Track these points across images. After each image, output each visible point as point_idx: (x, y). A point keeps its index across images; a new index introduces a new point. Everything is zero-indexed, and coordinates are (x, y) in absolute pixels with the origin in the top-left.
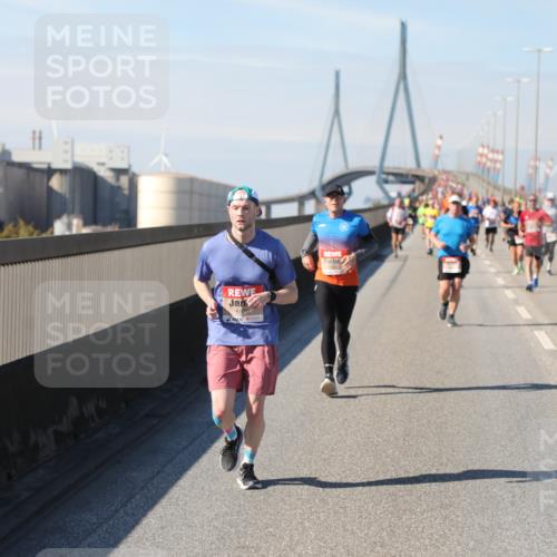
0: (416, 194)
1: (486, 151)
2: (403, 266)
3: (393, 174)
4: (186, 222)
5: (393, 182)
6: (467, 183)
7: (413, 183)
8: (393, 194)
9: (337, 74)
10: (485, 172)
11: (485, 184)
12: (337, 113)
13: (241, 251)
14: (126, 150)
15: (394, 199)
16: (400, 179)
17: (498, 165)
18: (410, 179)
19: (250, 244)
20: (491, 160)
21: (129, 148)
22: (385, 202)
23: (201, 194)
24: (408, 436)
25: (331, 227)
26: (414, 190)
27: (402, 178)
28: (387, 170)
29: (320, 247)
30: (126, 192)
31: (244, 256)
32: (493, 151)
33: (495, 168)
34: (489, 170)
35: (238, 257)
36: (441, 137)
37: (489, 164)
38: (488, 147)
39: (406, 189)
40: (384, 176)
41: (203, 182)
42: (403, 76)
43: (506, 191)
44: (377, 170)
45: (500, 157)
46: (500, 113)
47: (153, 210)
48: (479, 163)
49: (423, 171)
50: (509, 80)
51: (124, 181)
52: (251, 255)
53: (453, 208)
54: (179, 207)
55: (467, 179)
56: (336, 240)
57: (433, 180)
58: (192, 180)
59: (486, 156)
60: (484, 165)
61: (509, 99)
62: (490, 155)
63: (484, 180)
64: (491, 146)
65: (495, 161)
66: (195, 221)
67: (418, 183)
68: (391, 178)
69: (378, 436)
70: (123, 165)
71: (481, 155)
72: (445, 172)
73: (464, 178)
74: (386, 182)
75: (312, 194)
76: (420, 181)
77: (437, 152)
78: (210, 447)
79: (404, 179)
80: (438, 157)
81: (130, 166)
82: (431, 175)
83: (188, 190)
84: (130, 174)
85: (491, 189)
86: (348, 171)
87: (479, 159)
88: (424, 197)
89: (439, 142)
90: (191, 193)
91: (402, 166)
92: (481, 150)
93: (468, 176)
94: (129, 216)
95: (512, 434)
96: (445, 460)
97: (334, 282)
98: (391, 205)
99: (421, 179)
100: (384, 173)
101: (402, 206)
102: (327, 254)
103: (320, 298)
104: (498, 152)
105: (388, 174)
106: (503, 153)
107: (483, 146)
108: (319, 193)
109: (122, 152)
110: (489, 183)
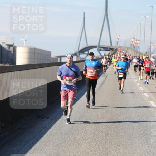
0: (111, 54)
1: (134, 40)
2: (106, 79)
3: (103, 48)
4: (33, 63)
5: (103, 50)
6: (127, 51)
7: (109, 50)
8: (103, 54)
9: (84, 13)
10: (134, 47)
11: (134, 51)
12: (84, 27)
13: (69, 68)
14: (12, 38)
15: (103, 56)
16: (105, 49)
17: (138, 45)
18: (108, 49)
19: (71, 67)
20: (136, 43)
21: (13, 38)
22: (100, 57)
23: (38, 54)
24: (107, 136)
25: (90, 64)
26: (110, 53)
27: (106, 49)
28: (100, 46)
29: (87, 69)
30: (12, 53)
31: (70, 70)
32: (136, 40)
33: (137, 46)
34: (135, 46)
35: (68, 70)
36: (119, 35)
37: (135, 44)
38: (135, 39)
39: (107, 53)
40: (100, 48)
41: (39, 50)
42: (106, 14)
43: (141, 54)
44: (97, 46)
45: (139, 42)
46: (139, 27)
47: (21, 59)
48: (132, 44)
49: (113, 47)
50: (142, 16)
51: (12, 49)
52: (71, 69)
53: (123, 59)
54: (30, 58)
55: (128, 50)
56: (91, 67)
57: (116, 50)
58: (35, 49)
59: (134, 42)
60: (134, 45)
61: (142, 23)
62: (136, 42)
63: (133, 50)
64: (136, 39)
65: (137, 44)
66: (36, 63)
67: (111, 51)
68: (102, 49)
69: (97, 136)
70: (11, 43)
71: (133, 42)
72: (120, 47)
73: (127, 49)
74: (101, 50)
75: (75, 54)
76: (112, 50)
77: (118, 40)
78: (40, 139)
79: (107, 49)
80: (118, 42)
81: (13, 44)
82: (115, 48)
83: (33, 52)
84: (14, 47)
85: (136, 53)
86: (88, 46)
87: (132, 43)
88: (113, 55)
89: (118, 37)
90: (34, 53)
91: (106, 45)
92: (132, 40)
93: (128, 48)
94: (13, 60)
95: (142, 136)
96: (119, 144)
97: (91, 78)
98: (102, 58)
99: (112, 49)
100: (100, 47)
101: (106, 58)
102: (89, 71)
103: (87, 82)
104: (138, 40)
105: (101, 47)
106: (140, 41)
107: (133, 39)
108: (78, 54)
109: (11, 39)
110: (135, 51)
